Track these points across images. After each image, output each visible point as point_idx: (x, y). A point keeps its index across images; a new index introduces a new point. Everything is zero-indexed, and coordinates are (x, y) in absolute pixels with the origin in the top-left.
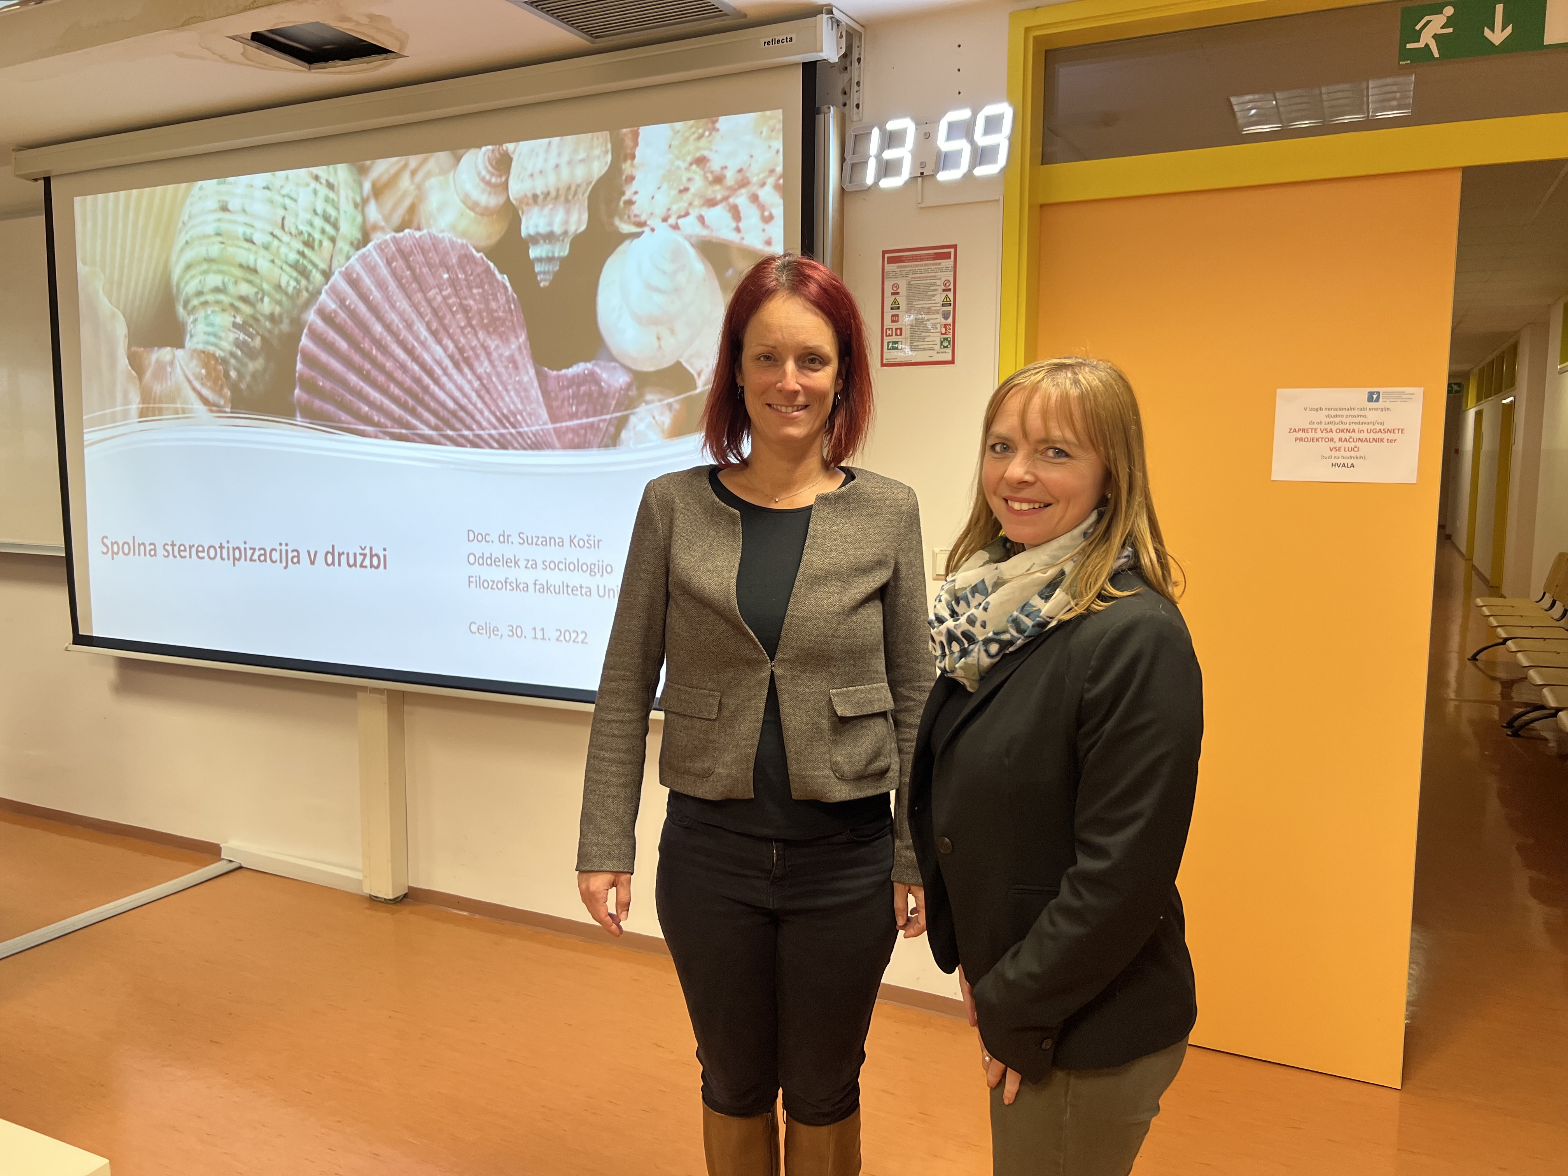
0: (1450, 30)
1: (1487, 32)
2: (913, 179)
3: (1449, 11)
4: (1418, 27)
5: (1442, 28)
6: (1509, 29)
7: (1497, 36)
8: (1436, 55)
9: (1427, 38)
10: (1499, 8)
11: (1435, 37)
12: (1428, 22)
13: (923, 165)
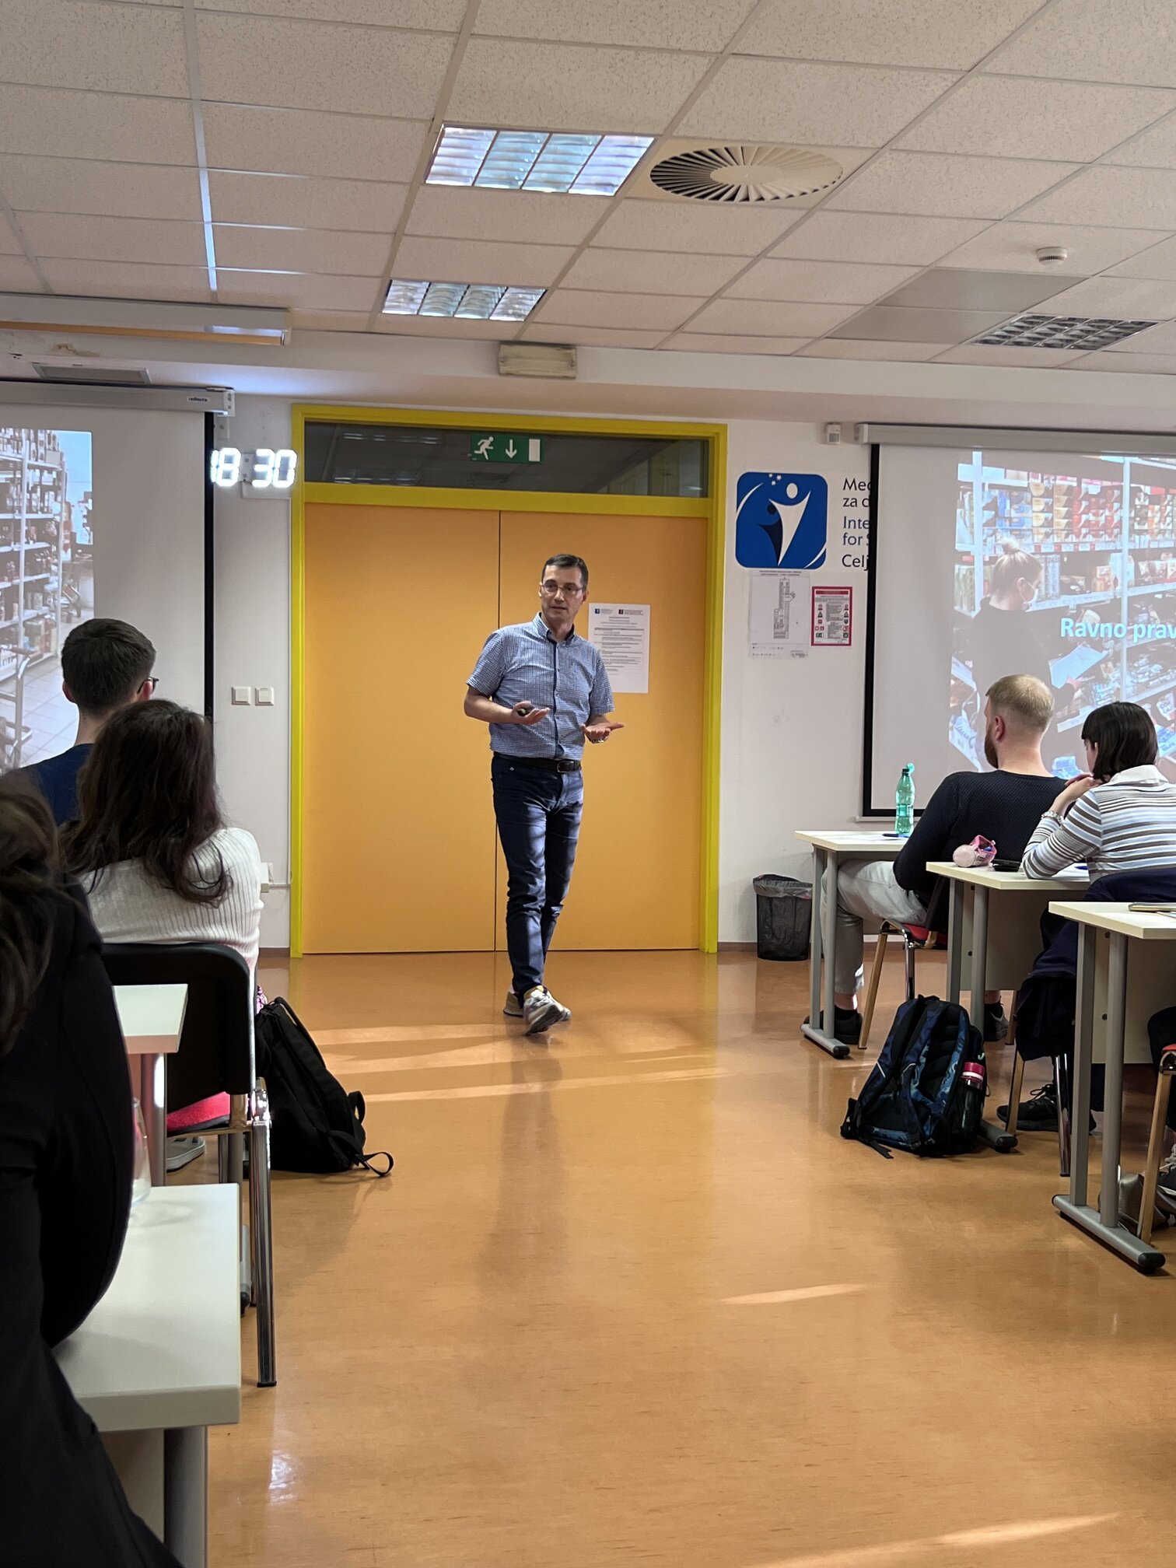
0: (492, 448)
1: (507, 451)
2: (240, 483)
3: (491, 439)
4: (479, 444)
5: (490, 446)
6: (515, 452)
7: (511, 454)
8: (487, 458)
9: (482, 450)
10: (511, 441)
11: (486, 450)
12: (483, 443)
13: (245, 476)
